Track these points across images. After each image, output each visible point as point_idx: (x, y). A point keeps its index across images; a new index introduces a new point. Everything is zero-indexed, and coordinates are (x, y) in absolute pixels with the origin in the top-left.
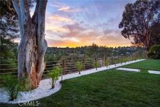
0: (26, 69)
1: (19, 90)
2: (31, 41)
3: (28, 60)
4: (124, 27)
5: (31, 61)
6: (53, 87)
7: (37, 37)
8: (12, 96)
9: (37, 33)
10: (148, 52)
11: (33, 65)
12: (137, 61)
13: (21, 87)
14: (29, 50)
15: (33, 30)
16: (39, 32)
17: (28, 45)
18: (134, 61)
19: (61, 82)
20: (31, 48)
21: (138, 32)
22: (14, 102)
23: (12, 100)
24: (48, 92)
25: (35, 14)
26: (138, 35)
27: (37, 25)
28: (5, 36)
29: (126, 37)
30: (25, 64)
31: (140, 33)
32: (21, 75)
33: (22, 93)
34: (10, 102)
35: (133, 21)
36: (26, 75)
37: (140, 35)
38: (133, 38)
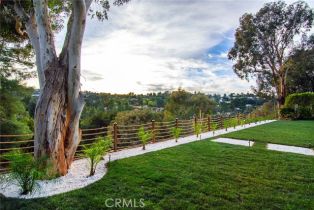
0: (47, 143)
1: (36, 177)
2: (56, 96)
3: (51, 127)
4: (238, 58)
5: (56, 130)
6: (92, 173)
7: (66, 89)
8: (24, 187)
9: (66, 82)
10: (282, 107)
11: (60, 137)
12: (258, 123)
13: (39, 173)
14: (53, 112)
15: (61, 79)
16: (70, 82)
17: (52, 104)
18: (253, 125)
19: (108, 165)
20: (57, 109)
21: (264, 67)
22: (28, 197)
23: (25, 193)
24: (83, 181)
25: (65, 50)
26: (265, 72)
27: (68, 70)
28: (9, 75)
29: (242, 77)
30: (46, 135)
31: (269, 69)
32: (40, 152)
33: (41, 183)
34: (23, 197)
35: (256, 46)
36: (48, 153)
37: (268, 73)
38: (256, 78)
